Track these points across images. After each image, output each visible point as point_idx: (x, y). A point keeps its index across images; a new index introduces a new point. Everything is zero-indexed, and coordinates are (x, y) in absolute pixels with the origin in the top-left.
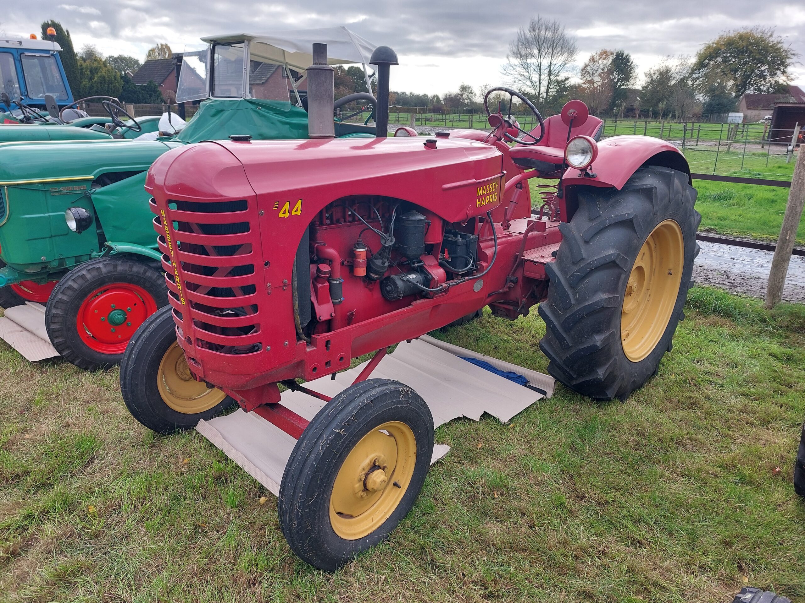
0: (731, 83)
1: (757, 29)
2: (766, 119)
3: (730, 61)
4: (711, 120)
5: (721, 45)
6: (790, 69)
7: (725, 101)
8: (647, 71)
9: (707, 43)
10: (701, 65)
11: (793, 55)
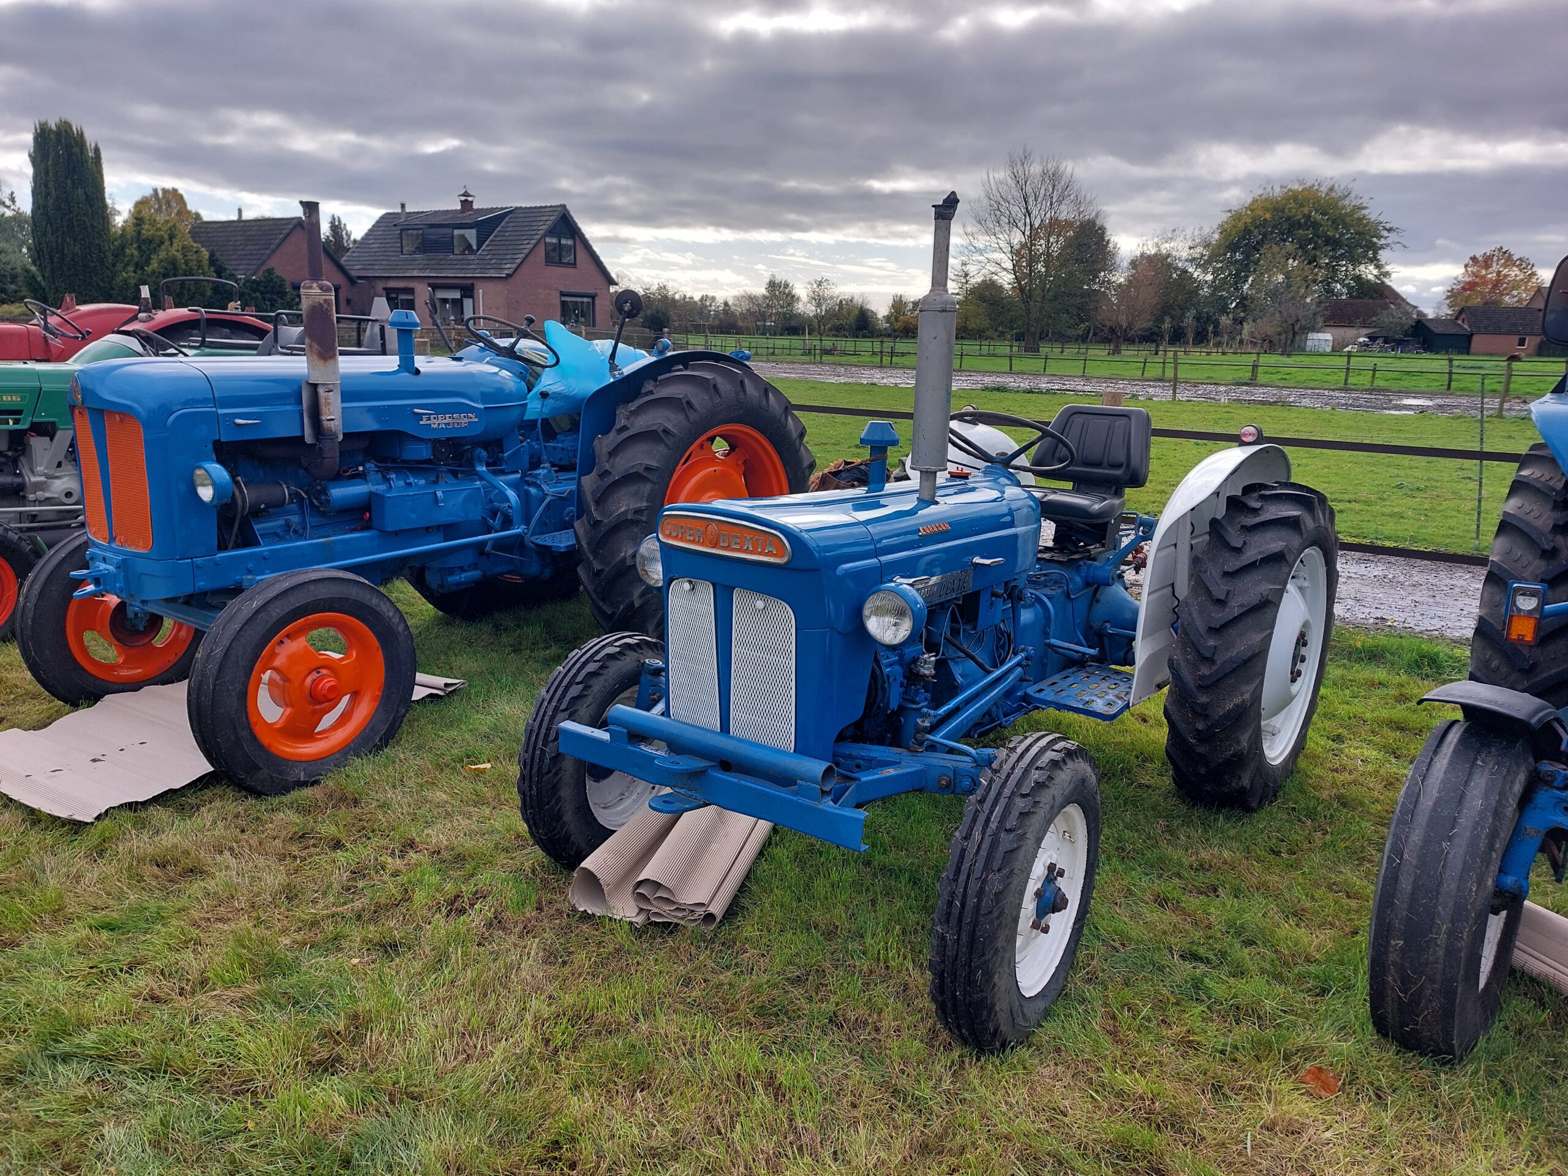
1: (1321, 184)
2: (1361, 344)
6: (1383, 257)
11: (1389, 230)
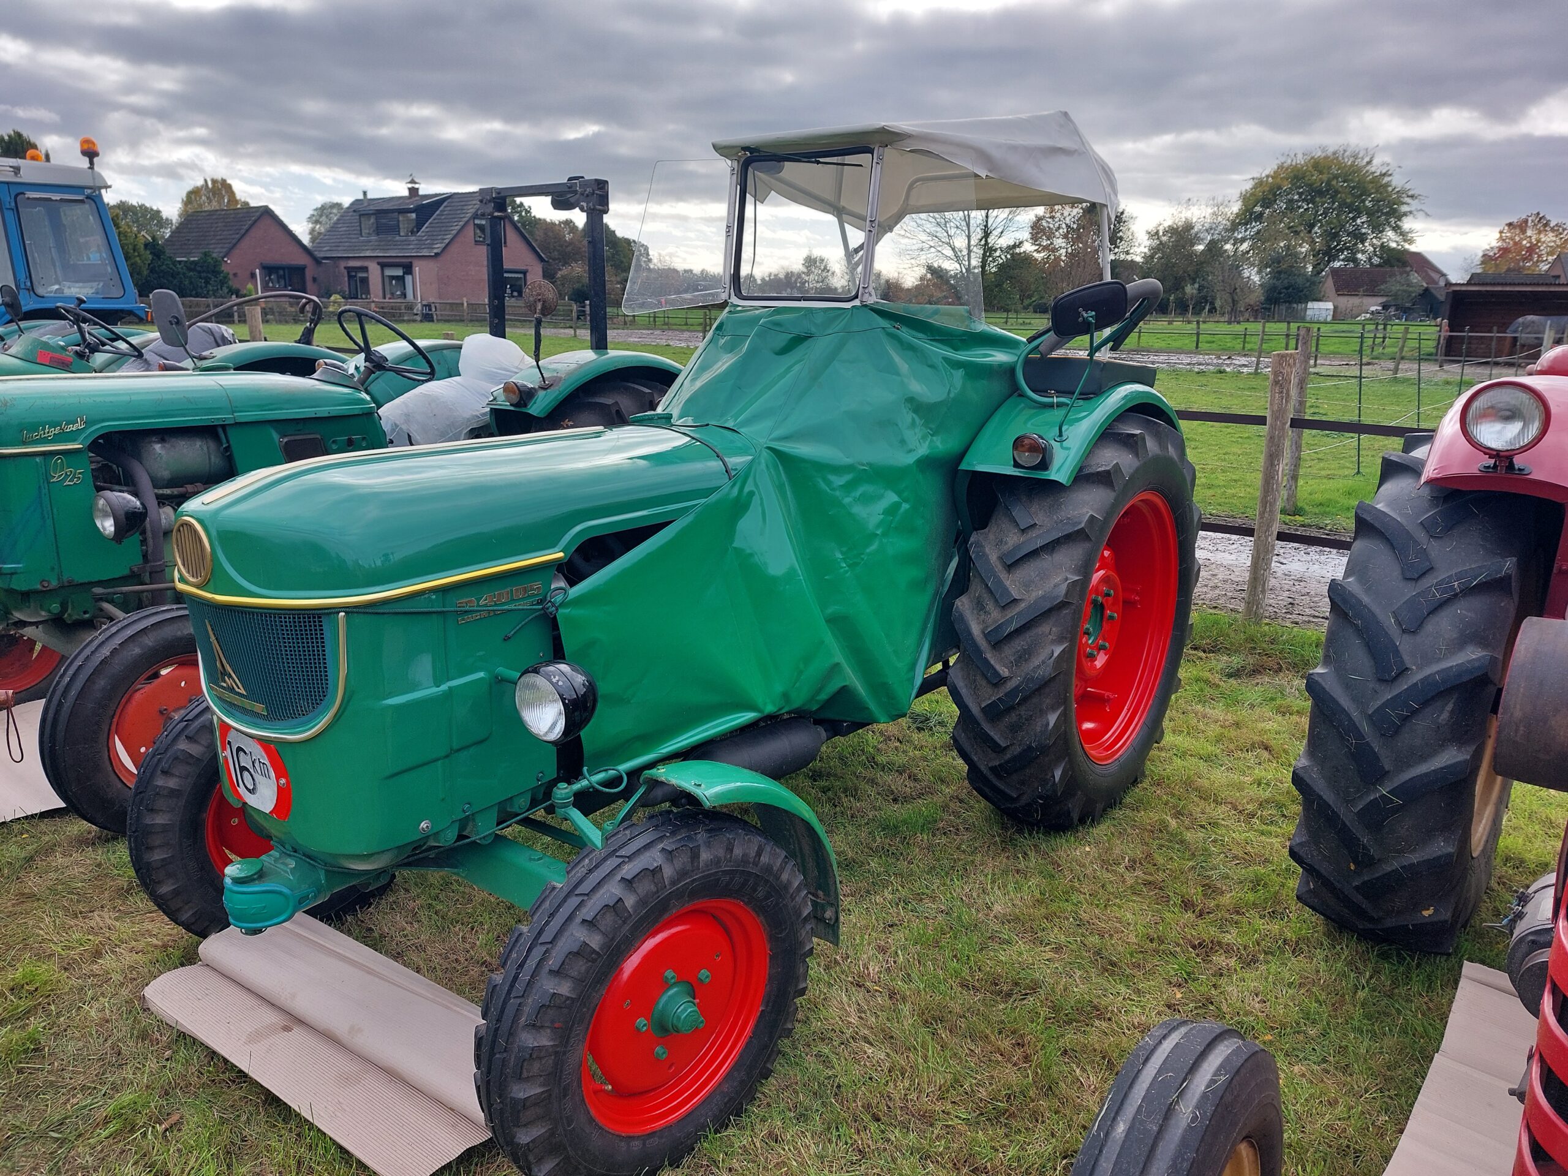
0: (1305, 248)
1: (1345, 151)
2: (1372, 313)
3: (1299, 207)
4: (1276, 316)
5: (1281, 178)
6: (1407, 224)
7: (1300, 281)
8: (1151, 227)
9: (1257, 175)
10: (1247, 216)
11: (1412, 197)
